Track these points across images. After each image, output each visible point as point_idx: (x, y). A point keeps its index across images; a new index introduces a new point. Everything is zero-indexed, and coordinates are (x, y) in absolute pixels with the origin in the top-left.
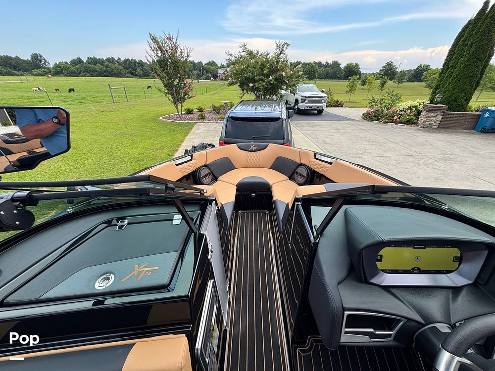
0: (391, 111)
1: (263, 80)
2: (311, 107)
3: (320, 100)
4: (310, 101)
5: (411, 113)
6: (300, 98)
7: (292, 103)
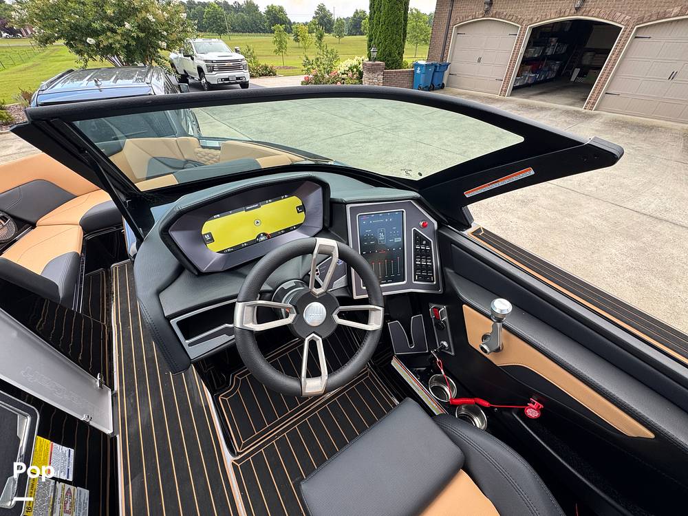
0: (332, 75)
1: (113, 31)
2: (228, 79)
3: (236, 66)
4: (222, 69)
5: (353, 75)
6: (203, 65)
7: (195, 75)
